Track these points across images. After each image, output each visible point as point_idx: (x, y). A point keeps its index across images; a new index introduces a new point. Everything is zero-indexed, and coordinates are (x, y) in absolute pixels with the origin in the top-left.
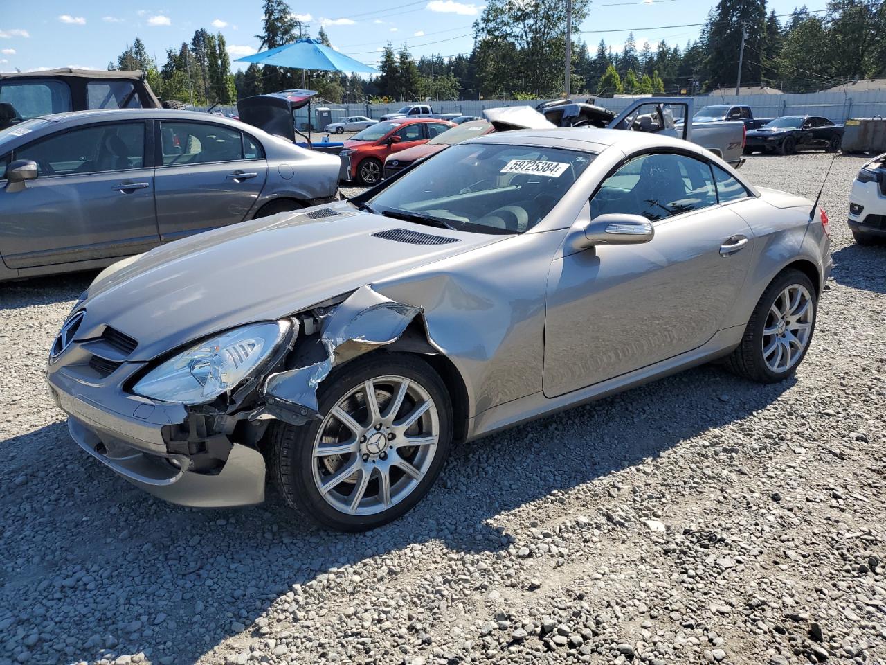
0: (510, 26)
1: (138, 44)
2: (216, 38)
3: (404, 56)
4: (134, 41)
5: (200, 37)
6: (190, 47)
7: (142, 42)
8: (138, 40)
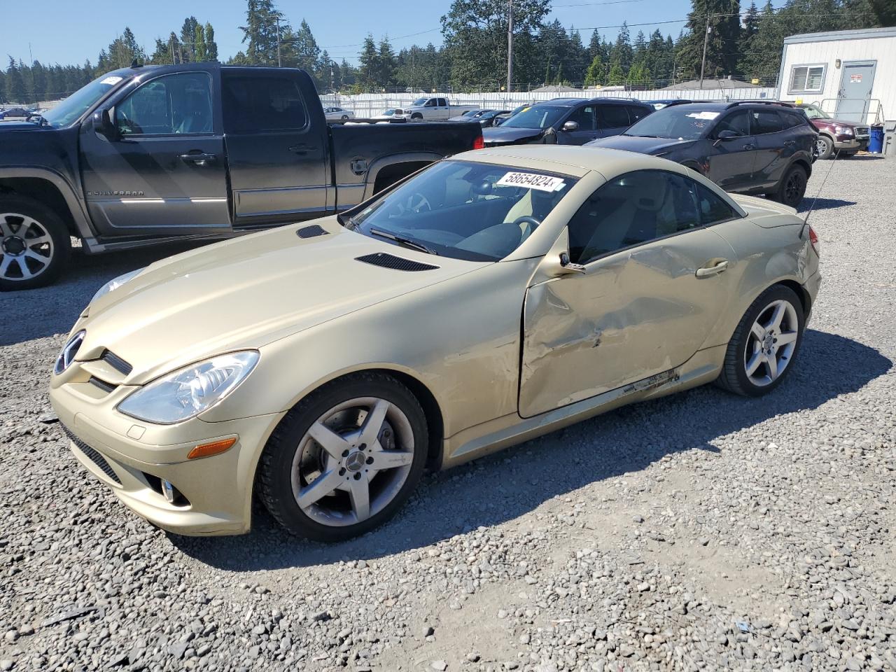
0: (475, 21)
1: (128, 33)
2: (204, 27)
3: (385, 48)
4: (124, 30)
5: (191, 26)
6: (179, 35)
7: (131, 31)
8: (128, 30)
